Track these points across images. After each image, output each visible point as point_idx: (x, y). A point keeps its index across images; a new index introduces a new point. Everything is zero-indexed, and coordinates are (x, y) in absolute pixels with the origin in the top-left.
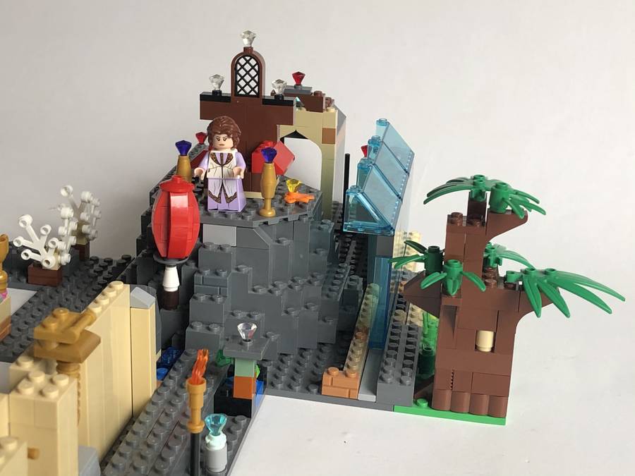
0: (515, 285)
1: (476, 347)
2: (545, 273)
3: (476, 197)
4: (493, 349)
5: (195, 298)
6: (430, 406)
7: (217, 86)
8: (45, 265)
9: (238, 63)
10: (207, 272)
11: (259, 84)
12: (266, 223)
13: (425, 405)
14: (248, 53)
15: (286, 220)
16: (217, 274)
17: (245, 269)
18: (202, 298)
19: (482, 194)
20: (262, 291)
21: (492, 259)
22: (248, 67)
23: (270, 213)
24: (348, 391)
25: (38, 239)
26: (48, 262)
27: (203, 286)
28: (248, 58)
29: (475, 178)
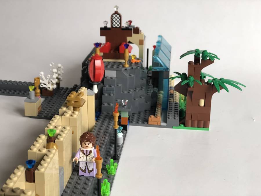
0: (211, 84)
1: (199, 105)
2: (220, 79)
3: (197, 56)
4: (204, 105)
5: (104, 95)
6: (184, 126)
7: (106, 25)
8: (48, 89)
9: (113, 16)
10: (107, 86)
11: (120, 23)
12: (126, 69)
13: (183, 125)
14: (116, 13)
15: (132, 68)
16: (111, 86)
17: (120, 85)
18: (106, 95)
19: (199, 55)
20: (125, 92)
21: (203, 76)
22: (116, 18)
23: (127, 66)
24: (157, 122)
25: (45, 80)
26: (49, 88)
27: (106, 91)
28: (116, 15)
29: (196, 50)
